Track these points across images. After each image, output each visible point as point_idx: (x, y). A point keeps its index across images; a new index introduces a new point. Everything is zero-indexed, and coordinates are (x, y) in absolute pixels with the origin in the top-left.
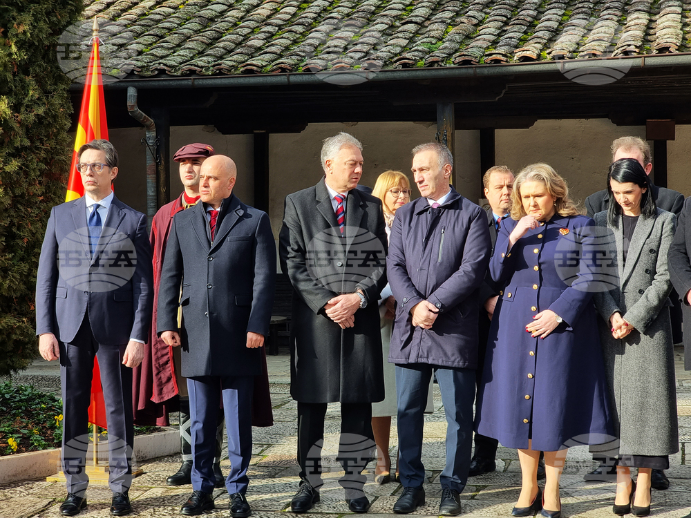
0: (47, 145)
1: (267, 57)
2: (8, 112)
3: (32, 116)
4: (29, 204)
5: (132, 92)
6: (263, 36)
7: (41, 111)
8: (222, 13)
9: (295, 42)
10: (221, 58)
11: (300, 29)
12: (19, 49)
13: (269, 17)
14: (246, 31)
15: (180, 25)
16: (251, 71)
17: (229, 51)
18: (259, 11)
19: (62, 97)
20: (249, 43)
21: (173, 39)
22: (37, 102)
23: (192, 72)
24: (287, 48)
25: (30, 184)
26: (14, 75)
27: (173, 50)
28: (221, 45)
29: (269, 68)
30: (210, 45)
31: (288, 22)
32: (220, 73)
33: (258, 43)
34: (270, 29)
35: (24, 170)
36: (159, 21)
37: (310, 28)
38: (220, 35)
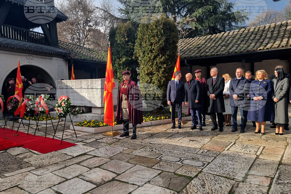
0: (172, 71)
1: (209, 53)
2: (166, 66)
3: (169, 67)
5: (186, 61)
6: (209, 49)
7: (171, 66)
8: (201, 46)
9: (214, 50)
10: (201, 54)
11: (215, 48)
12: (167, 56)
13: (210, 46)
14: (206, 49)
16: (206, 56)
17: (202, 53)
18: (208, 45)
20: (206, 51)
21: (192, 52)
22: (170, 65)
23: (196, 57)
24: (213, 51)
26: (167, 60)
29: (209, 55)
30: (199, 52)
31: (213, 47)
32: (201, 56)
33: (208, 51)
35: (168, 75)
36: (190, 48)
37: (217, 47)
38: (201, 50)
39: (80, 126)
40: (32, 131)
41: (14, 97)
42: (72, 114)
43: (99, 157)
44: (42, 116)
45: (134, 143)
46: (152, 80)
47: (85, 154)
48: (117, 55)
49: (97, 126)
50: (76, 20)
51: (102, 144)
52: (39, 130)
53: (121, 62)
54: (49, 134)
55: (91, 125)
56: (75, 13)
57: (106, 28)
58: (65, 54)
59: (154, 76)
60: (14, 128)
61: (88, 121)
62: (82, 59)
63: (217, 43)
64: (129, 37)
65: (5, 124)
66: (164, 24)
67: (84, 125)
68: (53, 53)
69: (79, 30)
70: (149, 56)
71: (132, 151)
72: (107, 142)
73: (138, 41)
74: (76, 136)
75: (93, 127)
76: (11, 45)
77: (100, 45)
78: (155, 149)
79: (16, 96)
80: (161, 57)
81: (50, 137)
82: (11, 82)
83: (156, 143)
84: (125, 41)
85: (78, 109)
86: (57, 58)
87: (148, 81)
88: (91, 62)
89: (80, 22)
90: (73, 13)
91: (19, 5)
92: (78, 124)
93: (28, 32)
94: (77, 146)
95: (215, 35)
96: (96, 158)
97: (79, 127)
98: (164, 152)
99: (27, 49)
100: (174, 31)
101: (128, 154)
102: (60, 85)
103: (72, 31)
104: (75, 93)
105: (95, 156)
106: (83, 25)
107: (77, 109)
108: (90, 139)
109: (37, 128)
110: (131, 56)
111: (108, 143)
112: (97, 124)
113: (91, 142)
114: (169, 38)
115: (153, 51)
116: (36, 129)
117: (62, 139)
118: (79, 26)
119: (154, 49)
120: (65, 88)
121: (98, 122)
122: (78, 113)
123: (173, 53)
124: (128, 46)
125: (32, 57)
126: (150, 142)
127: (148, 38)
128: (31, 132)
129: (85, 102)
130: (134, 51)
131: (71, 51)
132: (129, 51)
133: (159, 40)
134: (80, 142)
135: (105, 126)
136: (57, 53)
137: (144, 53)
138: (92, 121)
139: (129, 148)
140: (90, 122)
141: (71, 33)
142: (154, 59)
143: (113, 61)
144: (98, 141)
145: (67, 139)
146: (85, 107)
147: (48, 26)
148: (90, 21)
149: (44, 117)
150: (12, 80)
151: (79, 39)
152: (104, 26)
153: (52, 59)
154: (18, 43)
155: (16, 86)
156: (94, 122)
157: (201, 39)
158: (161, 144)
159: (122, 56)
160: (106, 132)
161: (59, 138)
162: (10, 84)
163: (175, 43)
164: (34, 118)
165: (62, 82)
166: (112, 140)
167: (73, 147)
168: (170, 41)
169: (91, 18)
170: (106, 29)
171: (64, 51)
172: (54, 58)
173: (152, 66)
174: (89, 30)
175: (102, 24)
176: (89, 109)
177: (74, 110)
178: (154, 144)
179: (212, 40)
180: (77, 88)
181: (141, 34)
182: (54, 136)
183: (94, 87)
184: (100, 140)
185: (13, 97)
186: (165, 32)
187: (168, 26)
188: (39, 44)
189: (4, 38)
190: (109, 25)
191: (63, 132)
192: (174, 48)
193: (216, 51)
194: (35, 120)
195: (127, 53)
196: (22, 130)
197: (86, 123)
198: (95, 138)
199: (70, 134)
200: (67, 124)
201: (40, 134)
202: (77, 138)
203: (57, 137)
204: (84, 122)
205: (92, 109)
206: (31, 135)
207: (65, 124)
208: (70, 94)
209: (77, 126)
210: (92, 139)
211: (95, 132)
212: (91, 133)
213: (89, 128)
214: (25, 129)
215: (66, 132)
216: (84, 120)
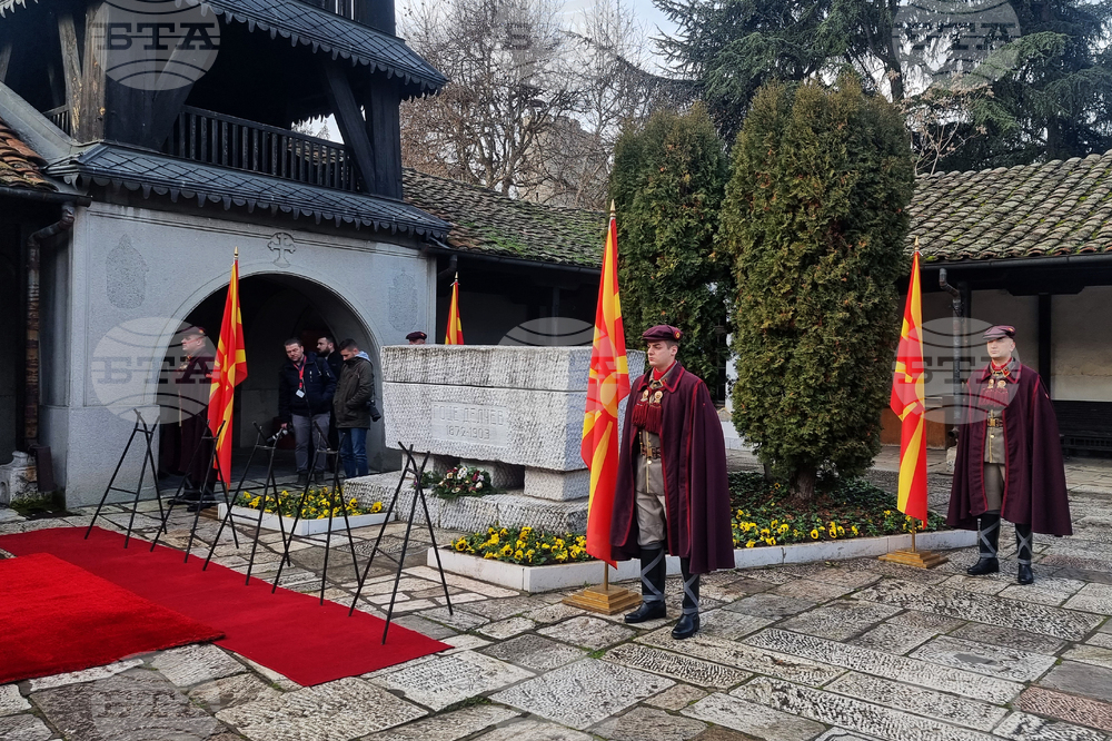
0: (880, 323)
1: (1051, 242)
2: (854, 302)
3: (870, 304)
4: (868, 364)
5: (943, 272)
6: (1047, 225)
7: (876, 301)
8: (1015, 208)
9: (1074, 229)
10: (1013, 244)
11: (1079, 218)
12: (862, 259)
13: (1053, 209)
14: (1033, 222)
15: (981, 219)
16: (1038, 254)
17: (1019, 239)
18: (1045, 205)
19: (891, 289)
20: (1037, 231)
21: (975, 231)
22: (874, 294)
23: (990, 256)
24: (1067, 234)
25: (868, 351)
26: (858, 276)
27: (976, 239)
28: (1013, 234)
29: (1052, 251)
30: (1004, 234)
31: (1068, 213)
32: (1012, 256)
33: (1043, 231)
34: (1052, 219)
35: (864, 342)
36: (964, 217)
37: (1087, 216)
38: (1012, 226)
39: (470, 553)
40: (268, 567)
42: (441, 492)
43: (544, 720)
44: (317, 495)
45: (704, 653)
46: (789, 357)
47: (483, 700)
48: (642, 242)
49: (543, 560)
50: (478, 83)
51: (564, 653)
53: (659, 274)
54: (338, 586)
55: (519, 552)
56: (478, 55)
57: (604, 118)
58: (429, 232)
59: (803, 340)
60: (196, 546)
61: (504, 530)
62: (497, 252)
63: (1083, 195)
64: (698, 169)
65: (159, 523)
66: (851, 121)
67: (489, 548)
68: (376, 223)
69: (492, 125)
70: (780, 254)
71: (690, 698)
72: (585, 641)
73: (733, 188)
74: (450, 605)
75: (525, 562)
76: (210, 190)
77: (576, 189)
78: (800, 695)
80: (836, 263)
81: (340, 602)
83: (802, 661)
84: (682, 185)
85: (465, 473)
86: (393, 248)
87: (773, 360)
88: (534, 264)
89: (495, 92)
90: (470, 55)
91: (251, 29)
92: (461, 546)
93: (280, 137)
94: (451, 651)
95: (1076, 159)
96: (530, 724)
97: (466, 557)
98: (841, 713)
99: (274, 208)
100: (896, 149)
101: (671, 713)
102: (398, 366)
103: (461, 130)
104: (456, 405)
105: (525, 715)
106: (510, 103)
107: (463, 472)
108: (509, 620)
110: (703, 251)
111: (586, 645)
112: (545, 546)
113: (511, 638)
114: (873, 182)
115: (800, 234)
116: (285, 556)
117: (390, 614)
118: (492, 107)
119: (803, 227)
120: (419, 379)
121: (550, 536)
122: (465, 492)
123: (888, 245)
124: (692, 206)
125: (289, 241)
126: (777, 656)
127: (781, 180)
128: (263, 568)
129: (496, 443)
130: (716, 229)
131: (452, 216)
132: (697, 229)
133: (828, 189)
134: (466, 633)
135: (579, 559)
136: (394, 226)
137: (759, 240)
138: (522, 535)
139: (678, 682)
140: (511, 535)
141: (457, 138)
142: (802, 268)
143: (626, 270)
144: (541, 631)
145: (410, 613)
146: (498, 465)
147: (363, 113)
148: (536, 91)
149: (324, 501)
151: (489, 162)
152: (594, 111)
153: (373, 251)
154: (240, 182)
156: (535, 537)
157: (1012, 178)
158: (826, 667)
159: (663, 247)
160: (580, 587)
161: (378, 607)
163: (897, 201)
164: (280, 502)
165: (405, 354)
166: (606, 634)
167: (432, 657)
168: (876, 192)
169: (542, 75)
170: (601, 122)
171: (423, 220)
172: (380, 246)
173: (793, 301)
174: (533, 129)
175: (588, 102)
176: (513, 477)
177: (449, 475)
178: (793, 665)
179: (1061, 181)
180: (468, 381)
181: (751, 159)
182: (357, 595)
183: (538, 384)
184: (552, 629)
186: (856, 154)
187: (869, 130)
188: (323, 186)
189: (184, 164)
190: (617, 106)
191: (394, 576)
192: (894, 225)
193: (1082, 231)
195: (685, 237)
196: (228, 557)
197: (495, 540)
198: (531, 616)
199: (425, 587)
200: (417, 538)
201: (299, 581)
202: (452, 614)
203: (370, 603)
204: (488, 537)
205: (526, 477)
206: (261, 583)
207: (406, 539)
208: (436, 407)
209: (458, 555)
210: (516, 620)
211: (531, 584)
212: (517, 590)
213: (509, 565)
214: (241, 552)
215: (411, 576)
216: (491, 526)
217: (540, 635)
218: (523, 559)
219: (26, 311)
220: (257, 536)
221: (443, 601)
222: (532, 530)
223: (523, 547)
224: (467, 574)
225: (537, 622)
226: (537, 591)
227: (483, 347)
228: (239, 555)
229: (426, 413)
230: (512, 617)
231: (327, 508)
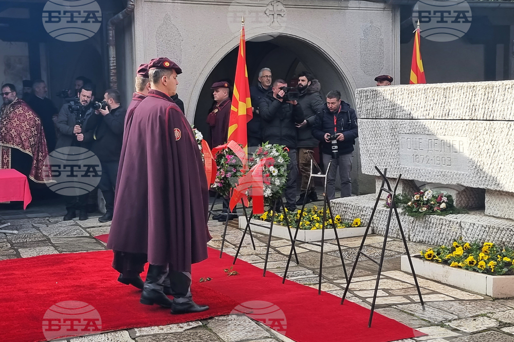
39: (437, 261)
40: (277, 264)
41: (228, 148)
42: (410, 211)
44: (309, 212)
49: (505, 270)
52: (298, 263)
54: (331, 281)
55: (482, 263)
60: (227, 247)
61: (467, 245)
67: (453, 259)
74: (422, 303)
75: (487, 271)
79: (231, 144)
81: (334, 293)
82: (220, 95)
85: (430, 195)
92: (429, 256)
94: (425, 338)
97: (434, 264)
102: (369, 106)
104: (421, 136)
107: (428, 195)
108: (475, 318)
109: (293, 253)
112: (507, 259)
113: (477, 333)
116: (290, 256)
117: (373, 305)
120: (388, 115)
122: (431, 211)
128: (275, 266)
129: (458, 169)
134: (437, 325)
138: (484, 249)
140: (476, 248)
144: (505, 330)
145: (389, 306)
150: (223, 86)
155: (233, 108)
156: (494, 253)
161: (364, 299)
162: (216, 102)
164: (282, 216)
165: (376, 94)
176: (474, 199)
177: (416, 197)
180: (431, 116)
182: (347, 289)
183: (497, 116)
185: (223, 149)
194: (287, 223)
196: (248, 255)
197: (459, 251)
198: (495, 316)
199: (401, 287)
200: (392, 248)
201: (301, 276)
202: (424, 309)
203: (356, 296)
204: (453, 249)
205: (486, 199)
206: (274, 276)
207: (384, 249)
208: (403, 139)
209: (427, 262)
210: (481, 319)
211: (494, 291)
212: (481, 295)
213: (473, 273)
214: (257, 252)
215: (388, 278)
216: (455, 240)
217: (504, 333)
218: (486, 269)
219: (109, 76)
220: (270, 241)
221: (417, 298)
222: (494, 245)
223: (486, 258)
224: (435, 279)
225: (500, 322)
226: (500, 297)
227: (444, 85)
228: (257, 255)
229: (396, 144)
230: (478, 316)
231: (318, 222)
